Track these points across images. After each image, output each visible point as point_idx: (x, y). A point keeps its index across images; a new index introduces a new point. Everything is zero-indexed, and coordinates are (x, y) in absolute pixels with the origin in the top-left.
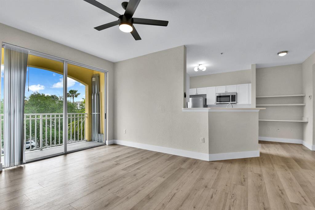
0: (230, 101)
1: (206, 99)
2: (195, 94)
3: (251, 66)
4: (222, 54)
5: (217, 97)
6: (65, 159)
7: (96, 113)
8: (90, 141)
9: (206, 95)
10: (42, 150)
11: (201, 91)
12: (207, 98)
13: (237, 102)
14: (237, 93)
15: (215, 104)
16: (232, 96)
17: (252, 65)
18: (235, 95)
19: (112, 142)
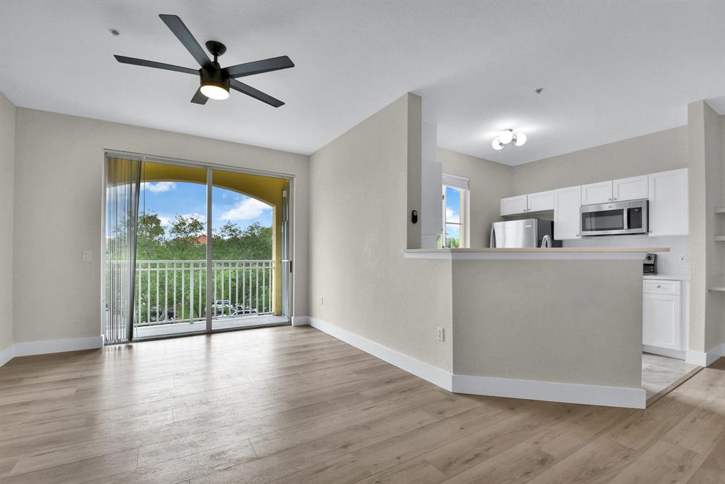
0: (622, 228)
1: (553, 223)
2: (522, 212)
3: (684, 110)
4: (539, 91)
5: (585, 216)
6: (208, 342)
7: (286, 261)
8: (278, 315)
9: (553, 211)
10: (192, 323)
11: (539, 202)
12: (555, 220)
13: (650, 230)
14: (648, 201)
15: (580, 237)
16: (629, 211)
17: (691, 107)
18: (640, 209)
19: (302, 320)
